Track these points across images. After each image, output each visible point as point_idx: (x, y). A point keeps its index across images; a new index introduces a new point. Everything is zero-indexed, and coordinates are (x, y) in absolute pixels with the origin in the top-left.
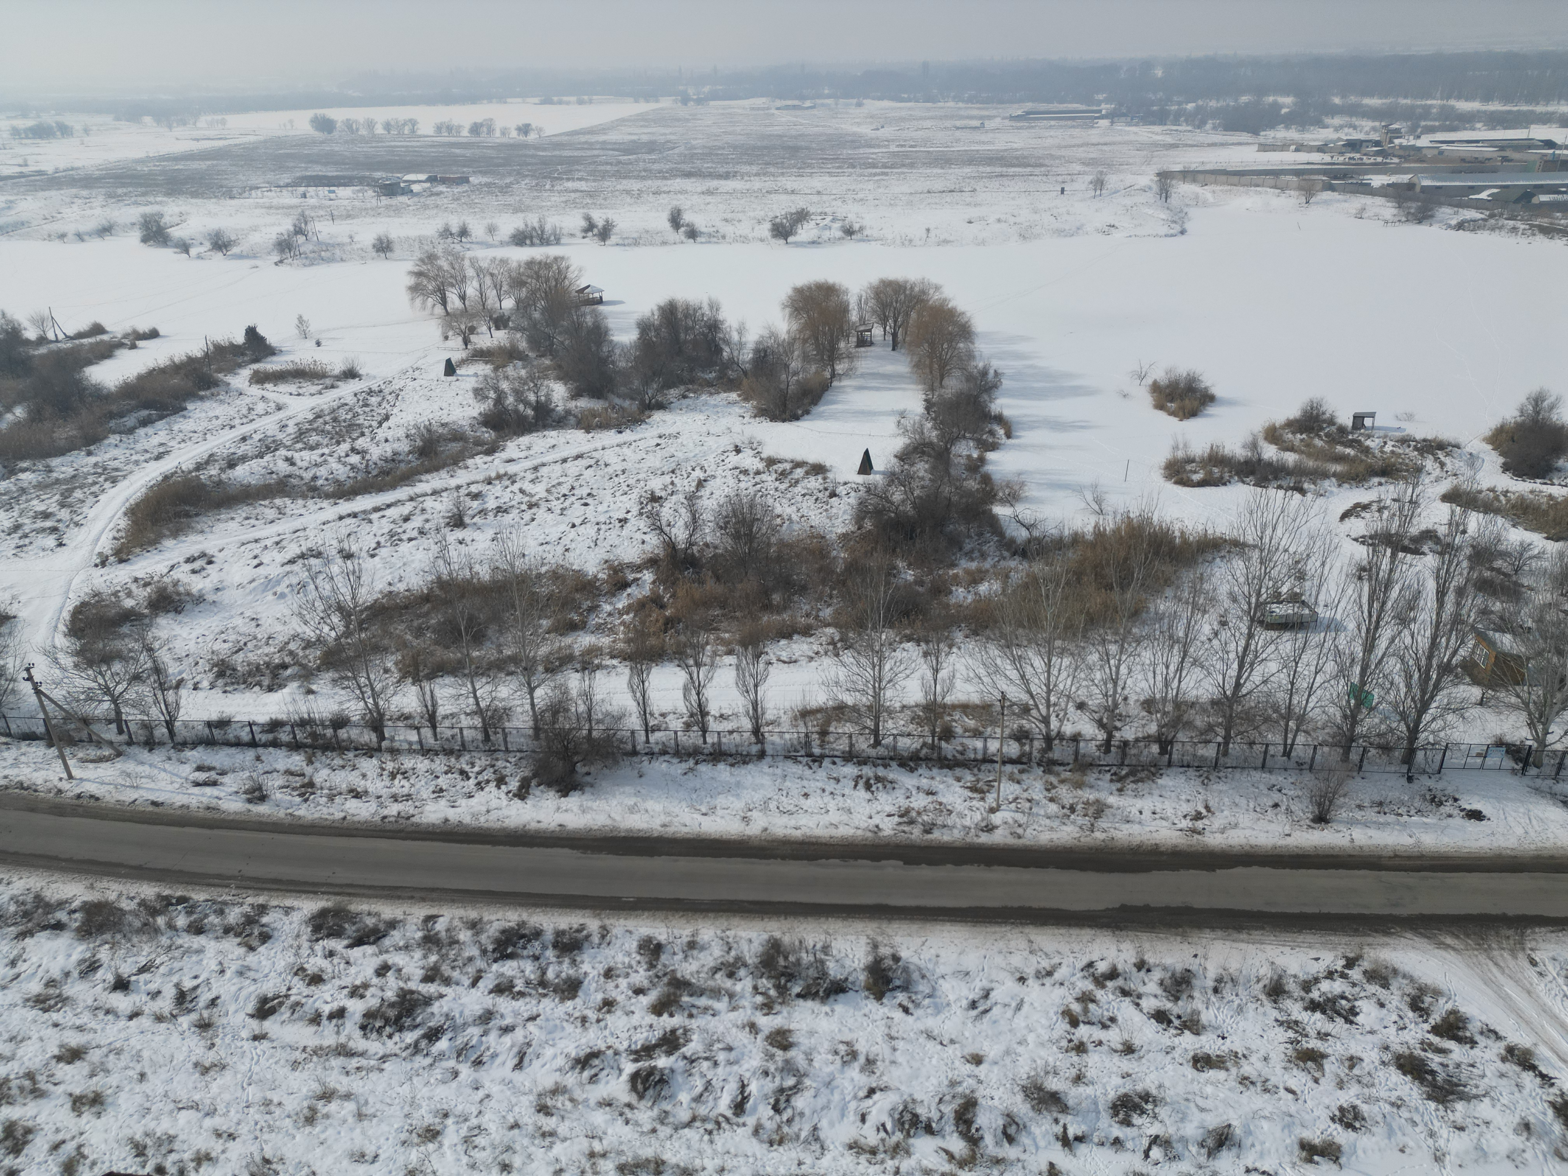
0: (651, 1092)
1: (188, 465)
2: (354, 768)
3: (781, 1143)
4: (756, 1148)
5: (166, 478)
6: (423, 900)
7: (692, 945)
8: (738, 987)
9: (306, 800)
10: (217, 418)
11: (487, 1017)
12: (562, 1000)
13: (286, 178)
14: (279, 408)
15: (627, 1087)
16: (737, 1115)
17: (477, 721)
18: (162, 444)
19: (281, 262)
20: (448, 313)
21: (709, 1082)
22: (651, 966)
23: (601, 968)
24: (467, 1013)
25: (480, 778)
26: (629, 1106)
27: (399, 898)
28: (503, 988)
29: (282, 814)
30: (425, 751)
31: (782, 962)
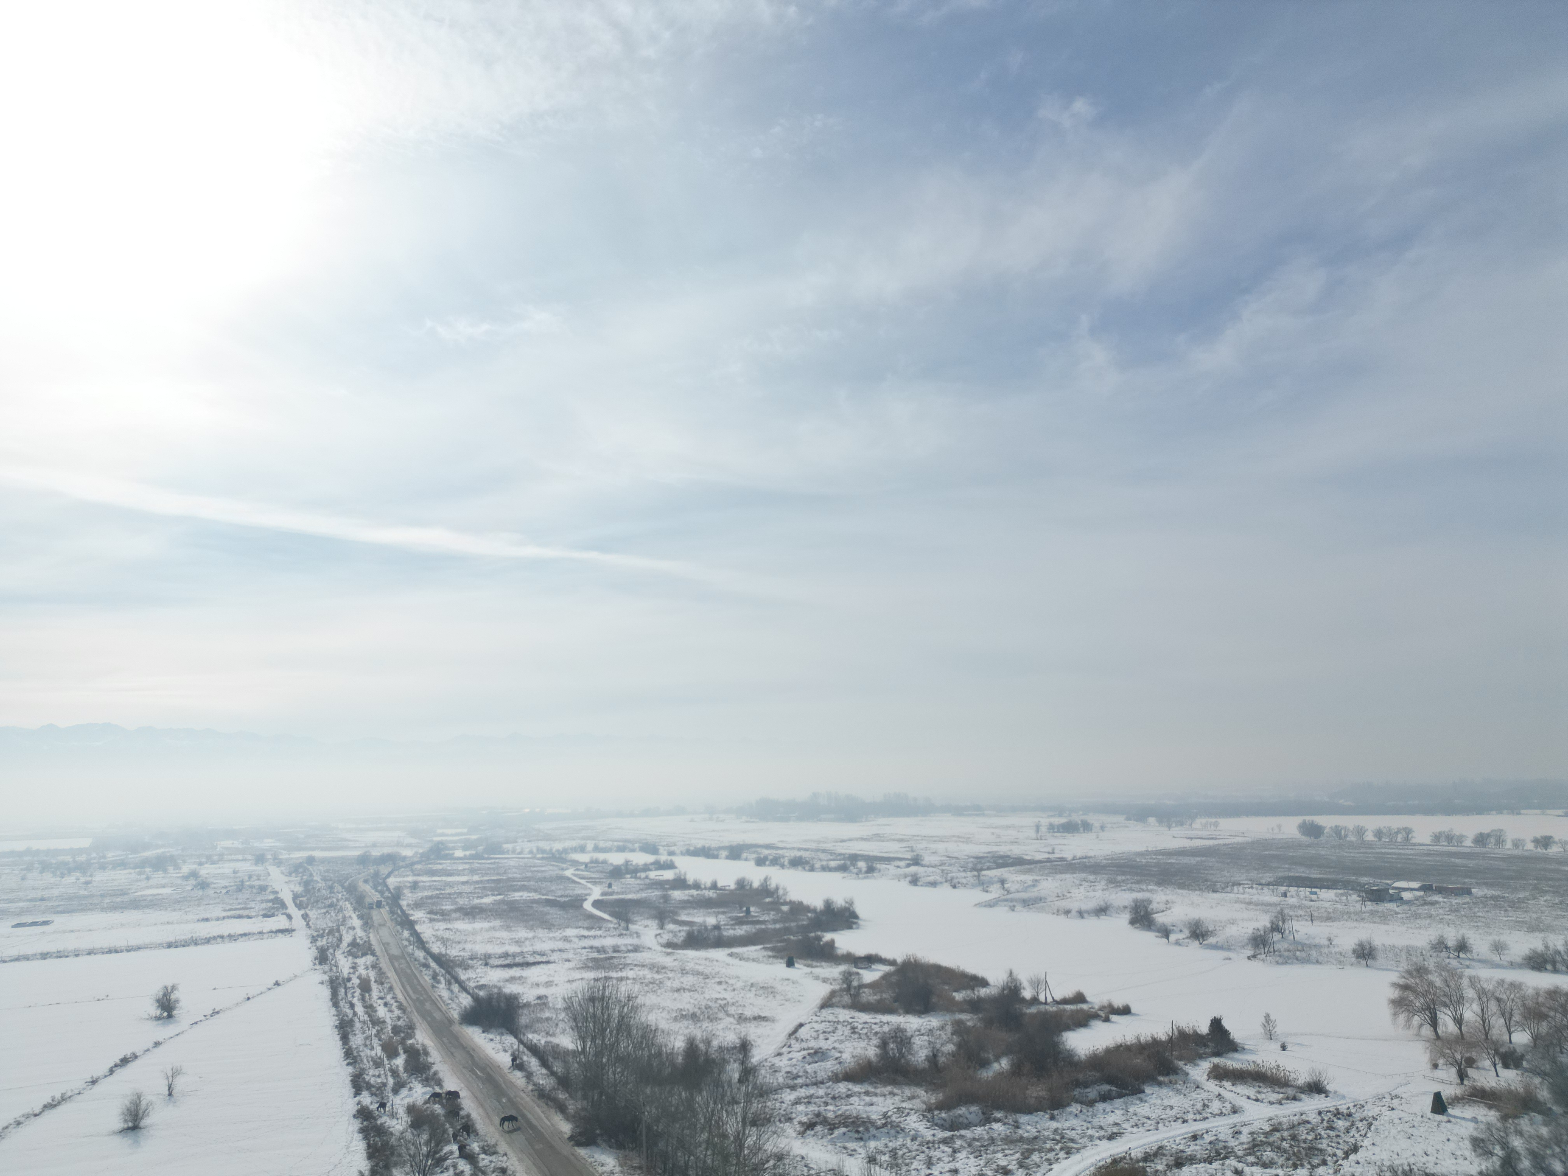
1: (1137, 1154)
5: (1115, 1161)
10: (1172, 1108)
13: (1268, 877)
14: (1235, 1111)
18: (1116, 1124)
19: (1254, 956)
20: (1438, 1037)
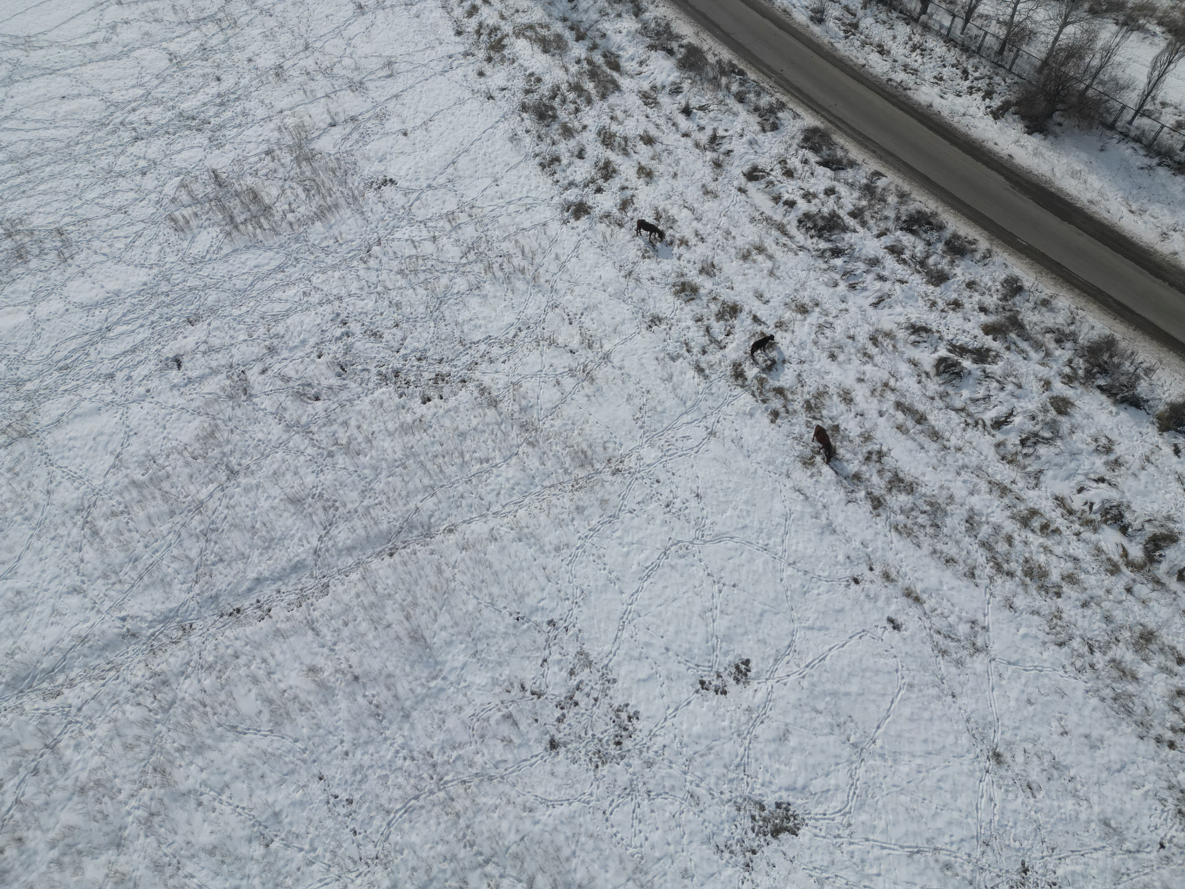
0: (946, 376)
2: (891, 28)
3: (1010, 462)
4: (991, 454)
6: (881, 158)
7: (1045, 303)
8: (1058, 353)
9: (847, 38)
11: (874, 262)
12: (928, 282)
15: (934, 363)
16: (993, 427)
17: (1002, 32)
21: (989, 396)
22: (1005, 298)
23: (968, 278)
24: (864, 251)
25: (975, 84)
26: (927, 374)
27: (866, 147)
28: (895, 250)
29: (826, 40)
30: (949, 40)
31: (1106, 357)
